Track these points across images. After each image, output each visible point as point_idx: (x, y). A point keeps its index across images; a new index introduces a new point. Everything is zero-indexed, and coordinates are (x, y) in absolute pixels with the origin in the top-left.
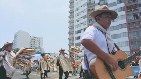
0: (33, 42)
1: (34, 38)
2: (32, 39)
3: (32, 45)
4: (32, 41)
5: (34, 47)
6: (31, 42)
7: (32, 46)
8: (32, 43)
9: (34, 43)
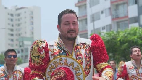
0: (14, 23)
1: (17, 9)
2: (12, 15)
3: (12, 30)
4: (12, 20)
5: (19, 35)
6: (10, 22)
7: (14, 33)
8: (13, 26)
9: (19, 25)
